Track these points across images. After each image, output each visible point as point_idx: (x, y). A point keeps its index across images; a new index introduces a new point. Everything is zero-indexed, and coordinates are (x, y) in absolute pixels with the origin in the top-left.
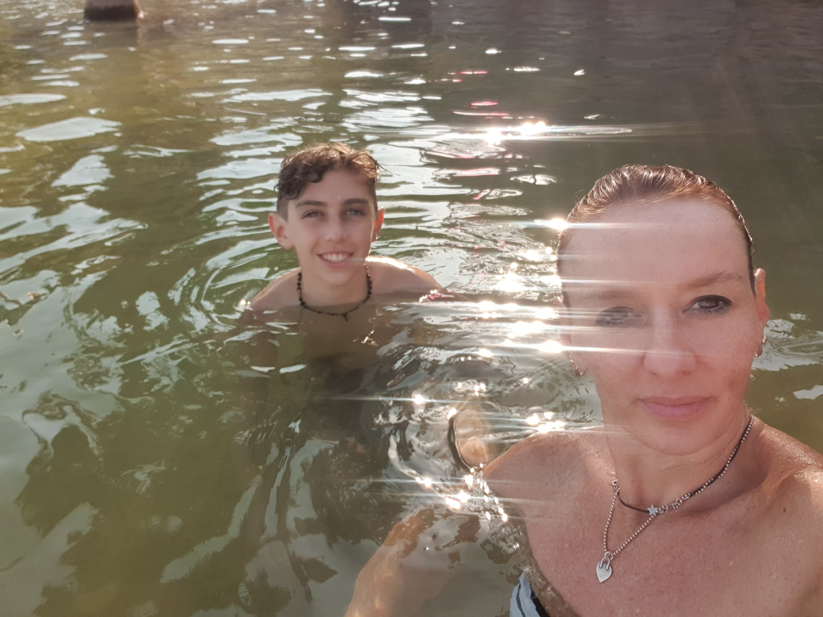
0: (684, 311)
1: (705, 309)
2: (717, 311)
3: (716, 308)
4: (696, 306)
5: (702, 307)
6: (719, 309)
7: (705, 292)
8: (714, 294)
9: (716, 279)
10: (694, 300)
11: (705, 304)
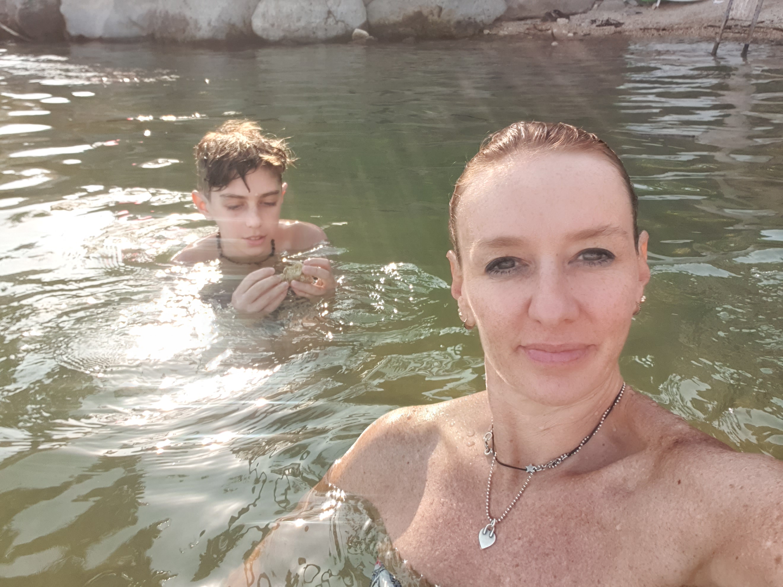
0: (570, 262)
1: (588, 261)
2: (600, 263)
3: (599, 260)
4: (581, 258)
5: (585, 259)
6: (603, 261)
7: (590, 244)
8: (599, 247)
9: (601, 232)
10: (579, 252)
11: (588, 256)
